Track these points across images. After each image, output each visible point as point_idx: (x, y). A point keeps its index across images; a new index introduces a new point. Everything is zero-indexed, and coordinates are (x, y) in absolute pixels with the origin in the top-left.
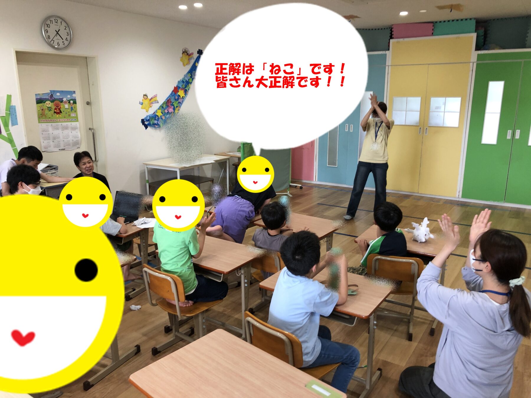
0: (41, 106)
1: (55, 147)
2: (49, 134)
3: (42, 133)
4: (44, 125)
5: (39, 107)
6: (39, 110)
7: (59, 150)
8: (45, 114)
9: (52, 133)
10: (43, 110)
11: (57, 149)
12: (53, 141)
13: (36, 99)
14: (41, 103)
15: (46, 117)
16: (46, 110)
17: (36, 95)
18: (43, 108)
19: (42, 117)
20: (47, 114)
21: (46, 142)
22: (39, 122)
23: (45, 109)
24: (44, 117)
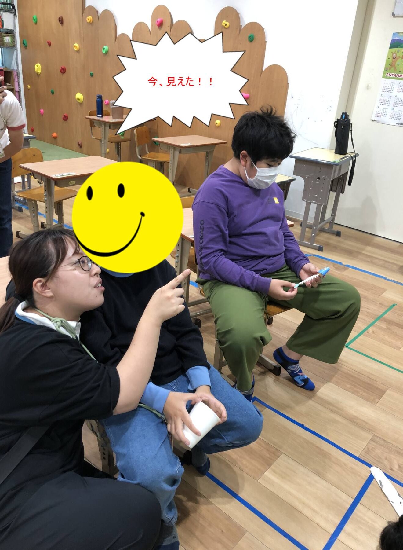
0: (395, 51)
1: (392, 118)
2: (390, 96)
3: (382, 94)
4: (389, 81)
5: (392, 53)
6: (389, 57)
7: (397, 123)
8: (396, 65)
9: (396, 96)
10: (394, 58)
11: (394, 122)
12: (393, 109)
13: (393, 41)
14: (397, 48)
15: (395, 69)
16: (400, 59)
17: (394, 34)
18: (396, 54)
19: (390, 70)
20: (398, 65)
21: (382, 107)
22: (384, 77)
23: (399, 57)
24: (393, 69)
